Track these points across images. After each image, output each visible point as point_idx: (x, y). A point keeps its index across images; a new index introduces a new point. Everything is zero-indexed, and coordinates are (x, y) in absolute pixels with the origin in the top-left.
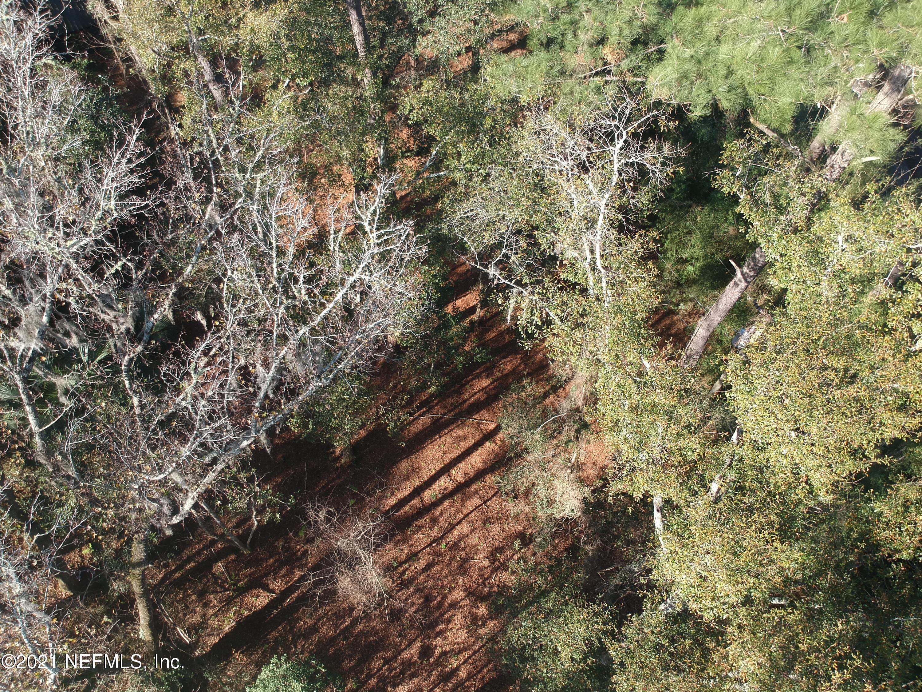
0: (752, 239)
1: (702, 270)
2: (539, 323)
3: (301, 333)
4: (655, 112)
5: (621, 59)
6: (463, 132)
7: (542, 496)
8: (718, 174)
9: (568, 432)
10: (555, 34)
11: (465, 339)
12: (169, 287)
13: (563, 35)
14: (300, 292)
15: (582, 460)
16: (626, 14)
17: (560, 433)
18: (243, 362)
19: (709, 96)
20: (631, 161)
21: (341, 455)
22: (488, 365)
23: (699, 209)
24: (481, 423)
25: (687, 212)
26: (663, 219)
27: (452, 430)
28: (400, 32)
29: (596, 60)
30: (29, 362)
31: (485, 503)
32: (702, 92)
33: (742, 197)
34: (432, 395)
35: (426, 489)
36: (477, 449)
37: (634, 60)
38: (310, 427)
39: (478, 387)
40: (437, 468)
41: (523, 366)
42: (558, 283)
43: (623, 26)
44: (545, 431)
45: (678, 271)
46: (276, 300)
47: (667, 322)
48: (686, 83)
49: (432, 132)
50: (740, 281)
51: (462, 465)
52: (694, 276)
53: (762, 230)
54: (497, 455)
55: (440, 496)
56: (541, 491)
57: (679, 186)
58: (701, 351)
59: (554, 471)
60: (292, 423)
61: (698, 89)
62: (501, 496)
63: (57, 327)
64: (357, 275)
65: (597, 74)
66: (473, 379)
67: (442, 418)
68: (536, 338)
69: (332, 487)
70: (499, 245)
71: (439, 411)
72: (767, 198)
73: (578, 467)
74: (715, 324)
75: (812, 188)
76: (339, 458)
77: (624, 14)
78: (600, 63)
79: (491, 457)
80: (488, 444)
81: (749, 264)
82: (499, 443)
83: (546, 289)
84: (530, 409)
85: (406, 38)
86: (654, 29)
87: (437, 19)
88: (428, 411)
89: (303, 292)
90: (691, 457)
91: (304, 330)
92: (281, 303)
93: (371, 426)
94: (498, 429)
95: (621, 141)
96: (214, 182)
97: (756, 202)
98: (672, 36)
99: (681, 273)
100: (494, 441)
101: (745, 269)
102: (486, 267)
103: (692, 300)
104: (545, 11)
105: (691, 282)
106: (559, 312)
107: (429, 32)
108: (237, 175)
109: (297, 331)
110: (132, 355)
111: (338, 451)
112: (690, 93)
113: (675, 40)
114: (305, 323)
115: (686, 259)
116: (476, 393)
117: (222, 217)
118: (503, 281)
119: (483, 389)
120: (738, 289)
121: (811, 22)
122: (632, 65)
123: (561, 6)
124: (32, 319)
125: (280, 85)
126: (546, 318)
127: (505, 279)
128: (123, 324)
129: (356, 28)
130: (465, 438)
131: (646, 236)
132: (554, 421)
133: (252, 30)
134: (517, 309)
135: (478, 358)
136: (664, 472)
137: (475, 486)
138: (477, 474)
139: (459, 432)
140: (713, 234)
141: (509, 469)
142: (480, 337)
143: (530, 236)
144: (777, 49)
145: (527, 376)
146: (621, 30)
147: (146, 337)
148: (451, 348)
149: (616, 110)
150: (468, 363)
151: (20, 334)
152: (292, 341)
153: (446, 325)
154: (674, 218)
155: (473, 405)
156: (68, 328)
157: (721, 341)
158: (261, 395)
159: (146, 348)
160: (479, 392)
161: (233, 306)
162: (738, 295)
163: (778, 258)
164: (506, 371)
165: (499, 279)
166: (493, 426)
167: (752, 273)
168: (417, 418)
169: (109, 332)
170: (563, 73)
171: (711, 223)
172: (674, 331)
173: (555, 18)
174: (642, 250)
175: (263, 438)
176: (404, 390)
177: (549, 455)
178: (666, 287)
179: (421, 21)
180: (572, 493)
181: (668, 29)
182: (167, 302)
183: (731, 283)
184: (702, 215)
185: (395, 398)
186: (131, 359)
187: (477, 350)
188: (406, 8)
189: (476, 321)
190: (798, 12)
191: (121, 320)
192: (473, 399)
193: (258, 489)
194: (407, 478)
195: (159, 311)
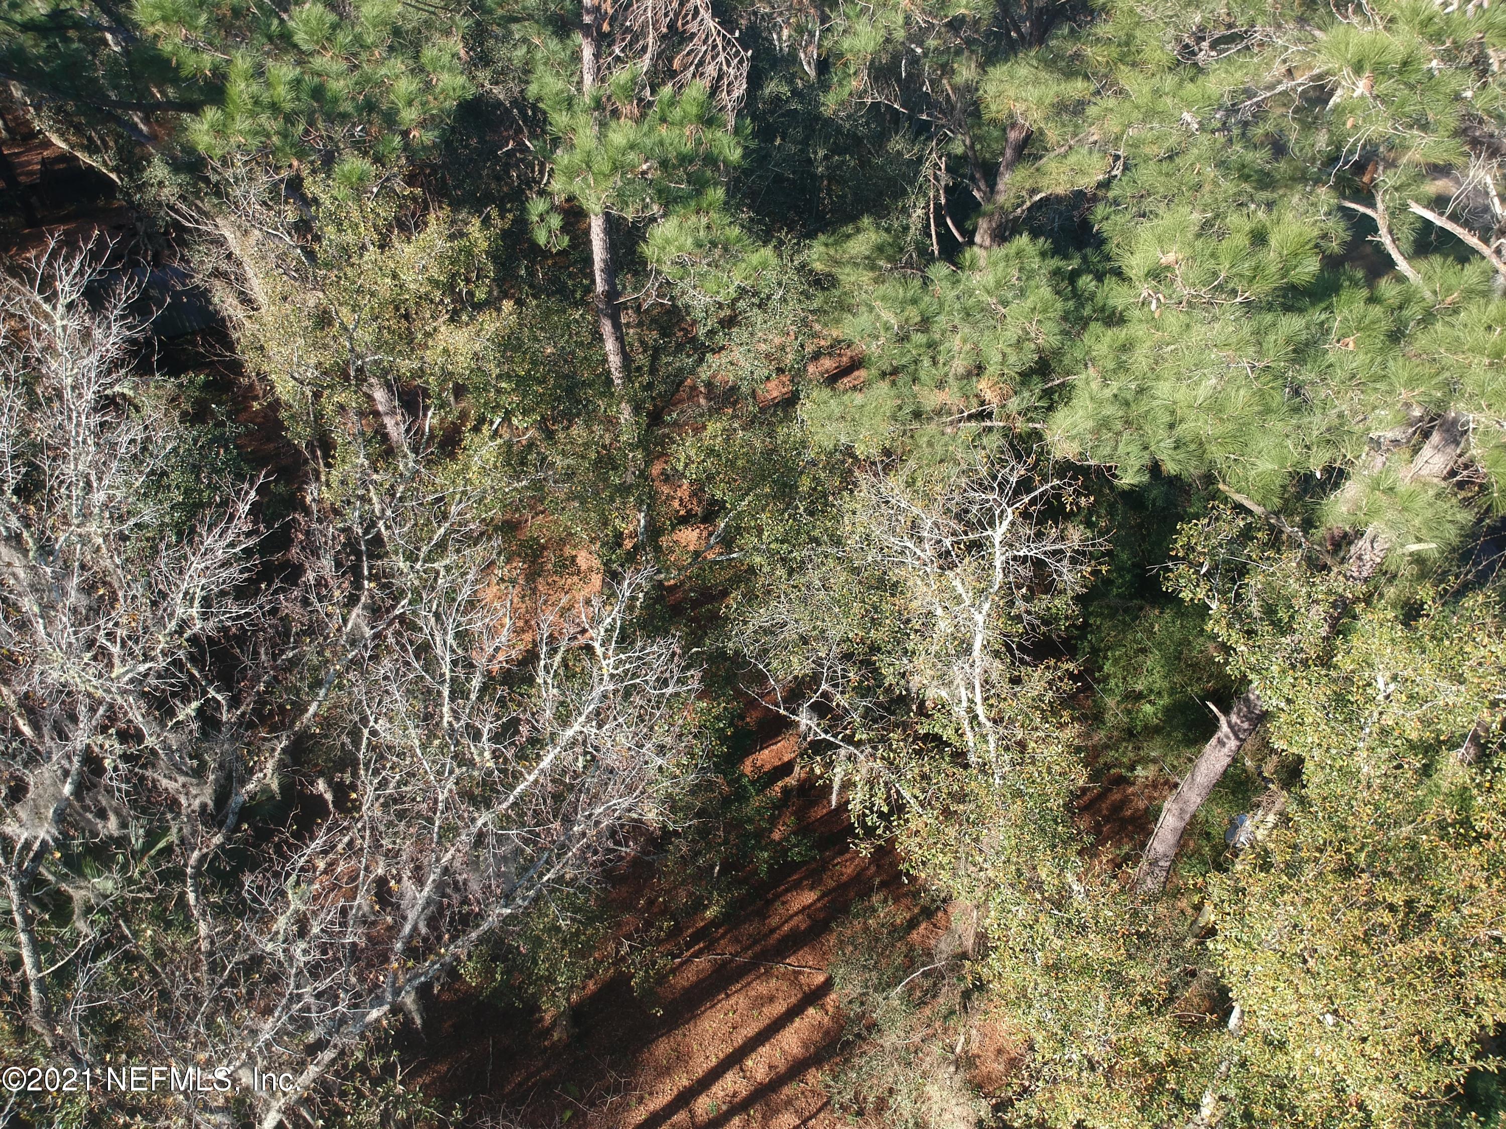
0: (1237, 673)
1: (1169, 711)
2: (885, 809)
3: (479, 823)
4: (1056, 482)
5: (1004, 397)
6: (767, 496)
7: (906, 1114)
8: (1171, 570)
9: (947, 997)
10: (904, 361)
11: (773, 821)
12: (277, 737)
13: (916, 362)
14: (481, 754)
15: (974, 1048)
16: (1012, 333)
17: (934, 997)
18: (380, 871)
19: (1147, 456)
20: (1021, 554)
21: (554, 1024)
22: (814, 865)
23: (1157, 612)
24: (800, 973)
25: (1137, 617)
26: (1099, 627)
27: (749, 984)
28: (679, 348)
29: (968, 397)
30: (33, 860)
31: (804, 1122)
32: (1134, 449)
33: (1214, 606)
34: (714, 923)
35: (700, 1093)
36: (792, 1021)
37: (1030, 397)
38: (498, 977)
39: (795, 906)
40: (721, 1055)
41: (873, 869)
42: (913, 742)
43: (1008, 350)
44: (910, 991)
45: (1129, 712)
46: (444, 765)
47: (1116, 796)
48: (1106, 435)
49: (719, 495)
50: (1228, 738)
51: (765, 1050)
52: (1156, 721)
53: (1253, 660)
54: (827, 1033)
55: (724, 1107)
56: (903, 1103)
57: (1122, 576)
58: (1172, 853)
59: (926, 1066)
60: (470, 972)
61: (1127, 444)
62: (833, 1111)
63: (88, 802)
64: (577, 727)
65: (970, 417)
66: (787, 891)
67: (731, 961)
68: (880, 836)
69: (534, 1084)
70: (815, 679)
71: (727, 949)
72: (1255, 608)
73: (966, 1062)
74: (1192, 808)
75: (1329, 592)
76: (548, 1031)
77: (1009, 333)
78: (974, 402)
79: (817, 1036)
80: (811, 1011)
81: (1240, 710)
82: (831, 1010)
83: (895, 751)
84: (884, 950)
85: (689, 356)
86: (1058, 353)
87: (735, 330)
88: (709, 949)
89: (487, 755)
90: (1157, 1057)
91: (484, 818)
92: (451, 772)
93: (605, 973)
94: (827, 986)
95: (1006, 524)
96: (366, 573)
97: (1237, 614)
98: (1086, 365)
99: (1134, 715)
100: (823, 1007)
101: (1234, 719)
102: (794, 712)
103: (1154, 761)
104: (887, 329)
105: (1152, 731)
106: (917, 792)
107: (722, 348)
108: (401, 565)
109: (473, 820)
110: (205, 850)
111: (548, 1017)
112: (1115, 448)
113: (1091, 370)
114: (488, 807)
115: (1141, 693)
116: (792, 917)
117: (373, 628)
118: (823, 736)
119: (804, 908)
120: (1226, 750)
121: (1294, 351)
122: (1025, 405)
123: (912, 322)
124: (45, 790)
125: (485, 428)
126: (897, 800)
127: (826, 732)
128: (196, 796)
129: (610, 345)
130: (771, 999)
131: (1056, 668)
132: (925, 975)
133: (446, 351)
134: (847, 785)
135: (795, 854)
136: (1109, 1086)
137: (787, 1091)
138: (792, 1067)
139: (761, 988)
140: (1181, 653)
141: (847, 1061)
142: (800, 815)
143: (867, 663)
144: (1242, 392)
145: (879, 889)
146: (1004, 355)
147: (231, 820)
148: (747, 835)
149: (994, 478)
150: (777, 863)
151: (23, 814)
152: (463, 837)
153: (740, 795)
154: (1116, 626)
155: (785, 938)
156: (104, 803)
157: (1208, 834)
158: (407, 929)
159: (228, 839)
160: (796, 914)
161: (376, 772)
162: (1227, 760)
163: (1283, 705)
164: (845, 878)
165: (816, 733)
166: (820, 978)
167: (1246, 725)
168: (689, 961)
169: (172, 811)
170: (917, 415)
171: (1178, 636)
172: (1129, 812)
173: (903, 338)
174: (1050, 693)
175: (409, 1000)
176: (665, 911)
177: (916, 1038)
178: (1110, 738)
179: (712, 333)
180: (957, 1111)
181: (1078, 354)
182: (270, 765)
183: (1213, 741)
184: (1162, 622)
185: (649, 924)
186: (204, 857)
187: (793, 840)
188: (688, 314)
189: (792, 790)
190: (1272, 338)
191: (194, 791)
192: (786, 928)
193: (400, 1088)
194: (665, 1072)
195: (255, 778)
